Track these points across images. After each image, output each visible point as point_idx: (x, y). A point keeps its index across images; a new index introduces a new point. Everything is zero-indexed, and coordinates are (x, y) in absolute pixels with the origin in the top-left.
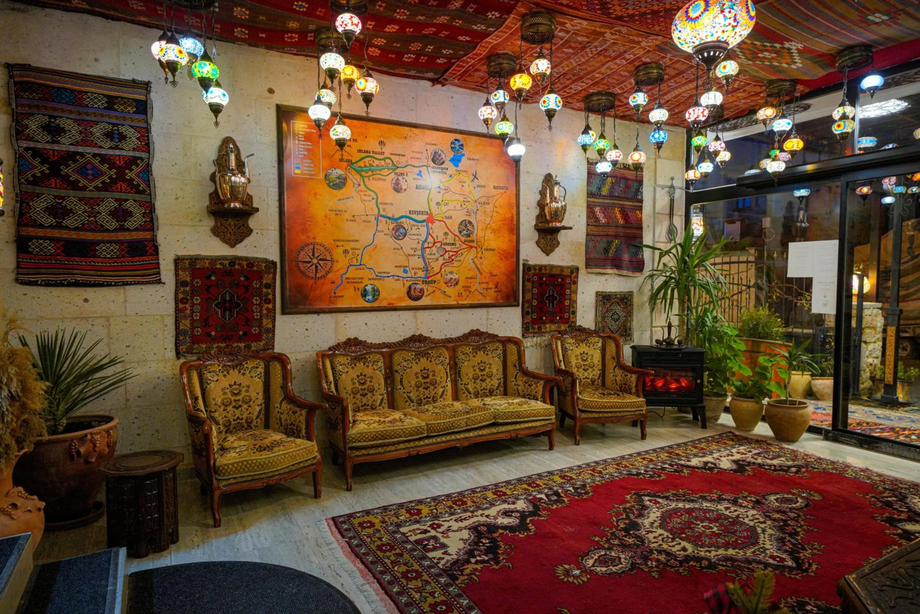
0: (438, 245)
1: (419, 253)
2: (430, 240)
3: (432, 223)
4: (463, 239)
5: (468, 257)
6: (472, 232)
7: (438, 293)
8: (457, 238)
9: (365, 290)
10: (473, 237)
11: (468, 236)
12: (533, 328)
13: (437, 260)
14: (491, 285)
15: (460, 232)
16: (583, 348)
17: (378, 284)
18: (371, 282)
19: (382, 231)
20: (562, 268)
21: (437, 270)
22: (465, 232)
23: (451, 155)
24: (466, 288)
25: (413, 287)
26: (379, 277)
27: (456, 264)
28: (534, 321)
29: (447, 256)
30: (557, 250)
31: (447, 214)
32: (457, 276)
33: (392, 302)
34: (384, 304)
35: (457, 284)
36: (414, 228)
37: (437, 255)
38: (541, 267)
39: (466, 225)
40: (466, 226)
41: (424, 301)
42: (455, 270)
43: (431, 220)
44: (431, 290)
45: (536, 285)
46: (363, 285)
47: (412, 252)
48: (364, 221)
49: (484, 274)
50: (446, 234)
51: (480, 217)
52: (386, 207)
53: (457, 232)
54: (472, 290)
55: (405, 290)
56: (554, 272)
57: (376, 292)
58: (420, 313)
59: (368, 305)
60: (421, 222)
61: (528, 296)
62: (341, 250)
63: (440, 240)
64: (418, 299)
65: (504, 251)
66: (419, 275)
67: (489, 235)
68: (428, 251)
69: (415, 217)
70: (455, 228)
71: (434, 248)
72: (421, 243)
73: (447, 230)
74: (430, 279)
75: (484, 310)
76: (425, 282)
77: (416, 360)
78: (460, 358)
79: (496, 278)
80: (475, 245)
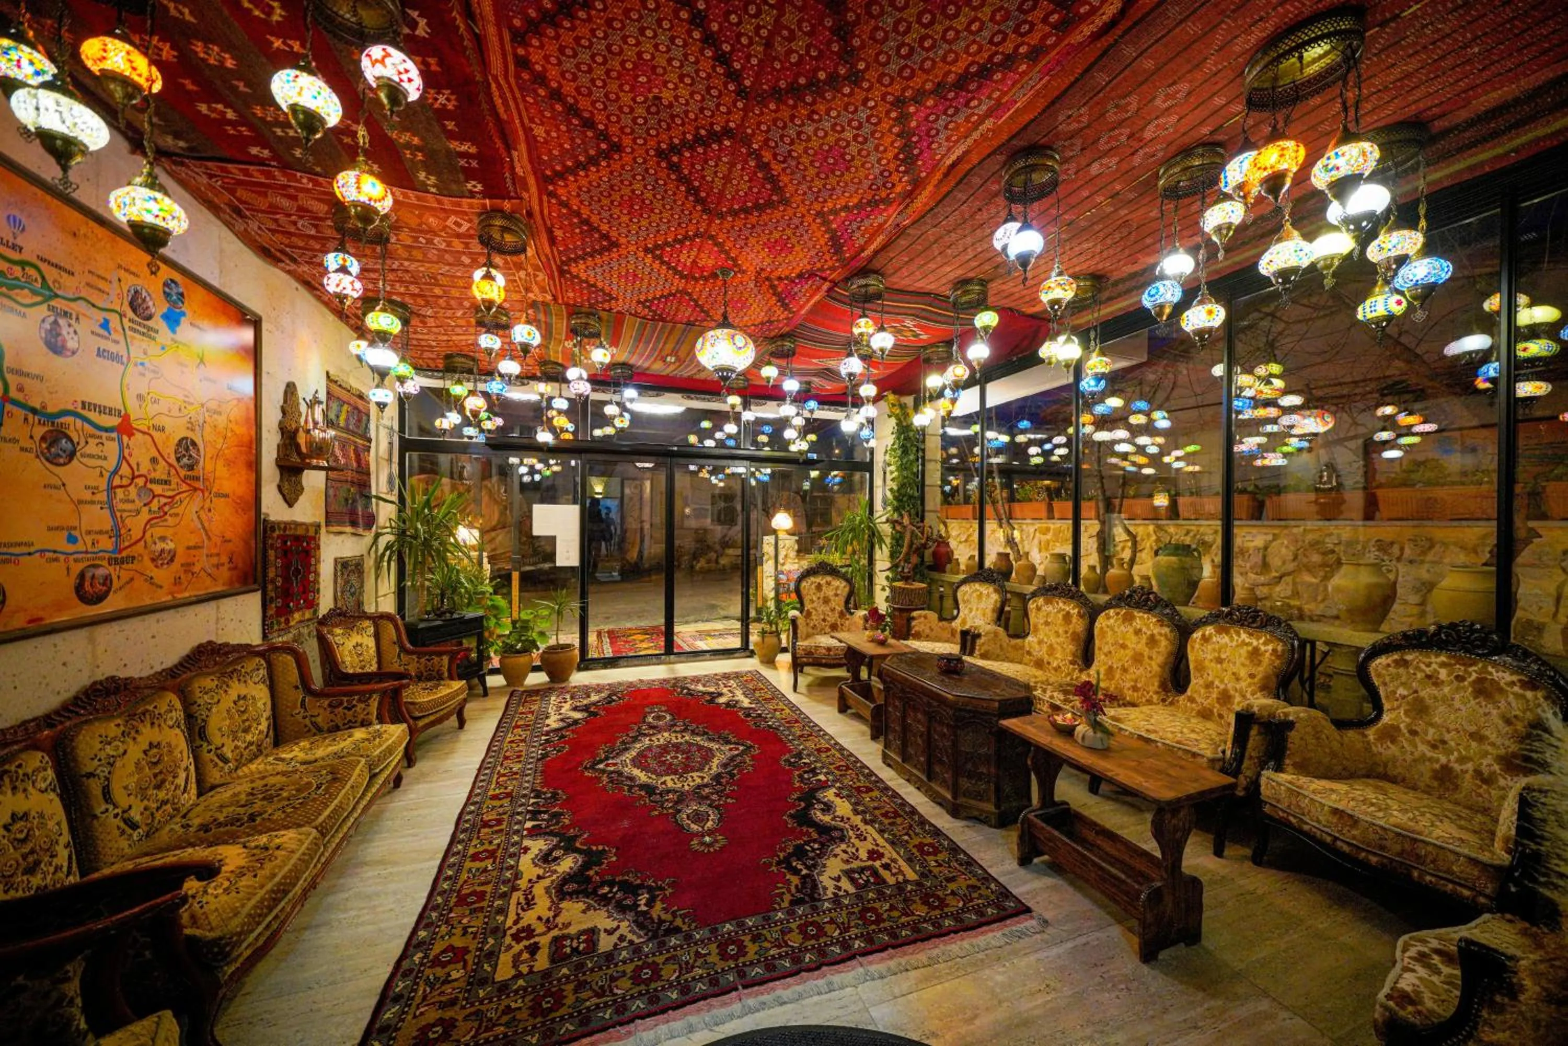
0: (140, 482)
1: (103, 497)
2: (125, 470)
3: (130, 435)
4: (183, 473)
5: (190, 508)
6: (197, 462)
7: (139, 583)
8: (173, 472)
10: (199, 471)
11: (191, 467)
12: (279, 623)
13: (138, 512)
14: (224, 559)
15: (178, 459)
16: (356, 638)
19: (14, 441)
20: (305, 526)
21: (136, 534)
22: (185, 460)
23: (164, 308)
24: (188, 567)
25: (88, 575)
26: (5, 557)
27: (171, 521)
28: (280, 612)
29: (155, 506)
30: (301, 499)
31: (156, 422)
32: (171, 545)
33: (41, 614)
34: (18, 622)
35: (172, 560)
36: (93, 442)
37: (138, 504)
39: (186, 446)
40: (187, 450)
41: (114, 603)
42: (169, 533)
43: (126, 428)
44: (125, 575)
45: (280, 553)
47: (87, 495)
49: (214, 539)
50: (154, 460)
51: (209, 434)
52: (22, 380)
53: (173, 460)
54: (196, 569)
55: (72, 581)
56: (300, 532)
58: (104, 633)
60: (107, 430)
61: (271, 573)
63: (143, 471)
64: (100, 598)
65: (240, 498)
66: (101, 546)
67: (221, 470)
68: (119, 492)
69: (93, 416)
70: (169, 451)
71: (132, 489)
72: (107, 475)
73: (156, 454)
74: (124, 554)
75: (213, 604)
76: (114, 561)
77: (131, 733)
78: (200, 701)
79: (230, 546)
80: (200, 485)
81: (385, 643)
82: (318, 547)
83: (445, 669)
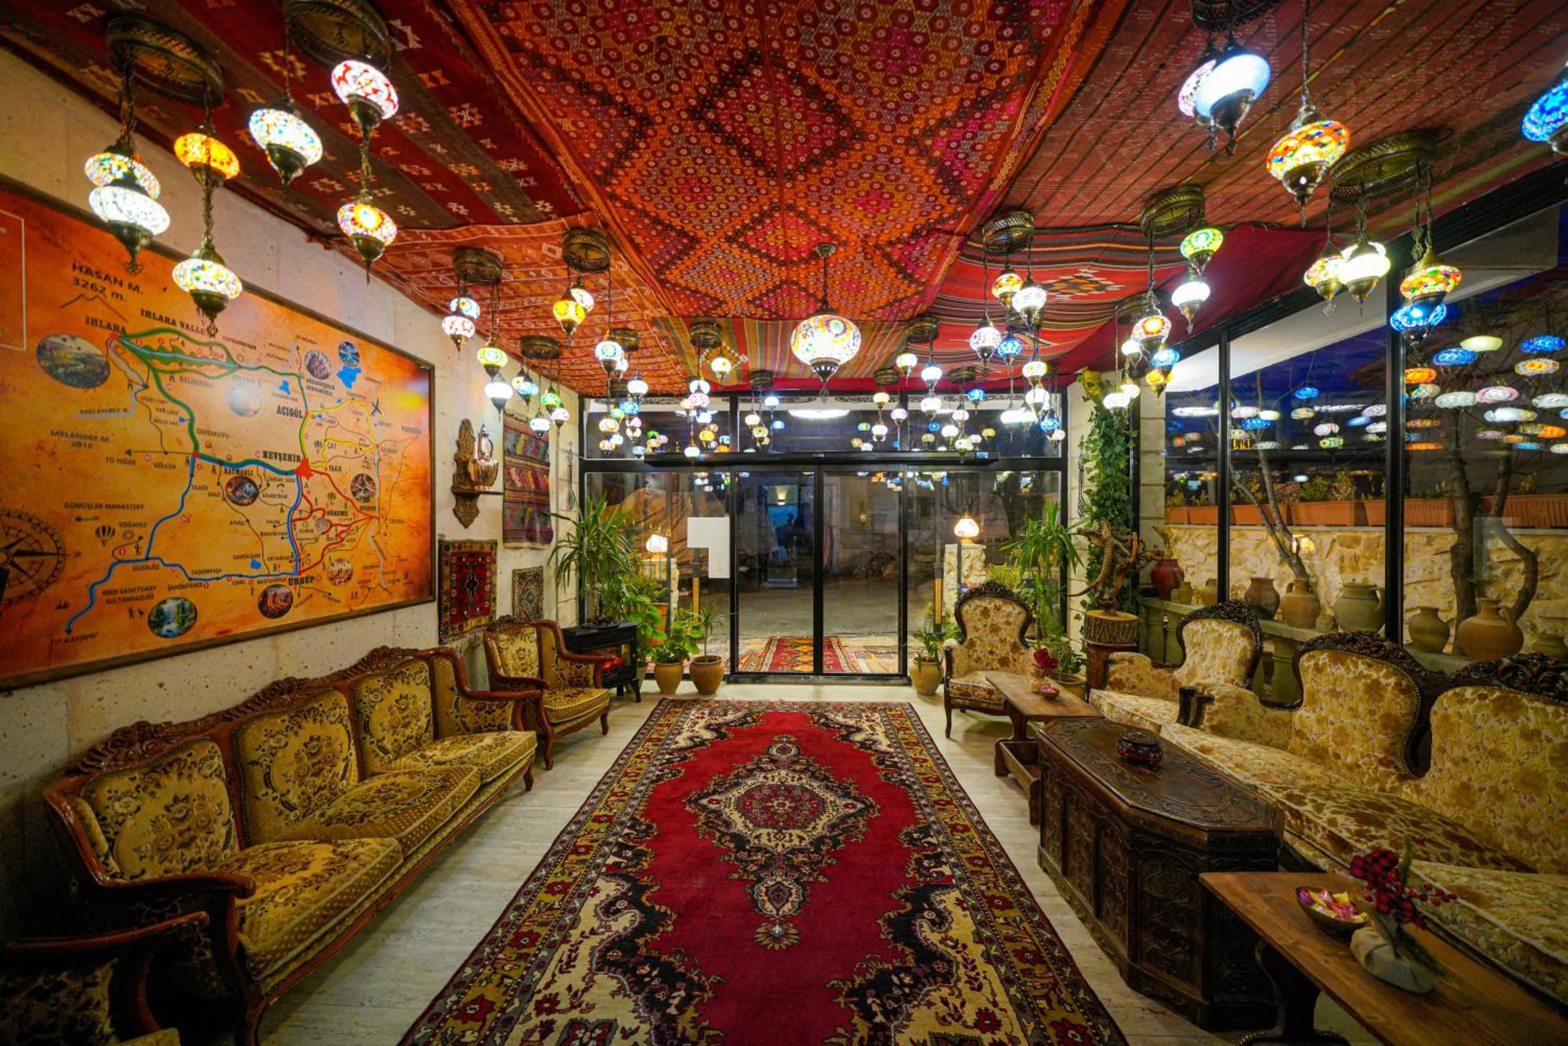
0: (319, 514)
1: (284, 529)
2: (304, 505)
3: (309, 476)
4: (359, 504)
5: (366, 534)
6: (373, 494)
7: (319, 599)
8: (349, 504)
9: (160, 613)
10: (374, 502)
11: (367, 499)
12: (454, 629)
13: (316, 540)
14: (400, 575)
15: (354, 494)
16: (519, 644)
17: (192, 596)
18: (177, 593)
19: (204, 488)
20: (481, 544)
21: (315, 558)
22: (361, 494)
23: (340, 366)
24: (364, 583)
25: (271, 594)
26: (196, 582)
27: (348, 545)
28: (454, 619)
29: (332, 534)
30: (476, 520)
31: (334, 463)
32: (349, 566)
33: (228, 627)
34: (209, 634)
35: (349, 578)
36: (274, 484)
37: (317, 533)
38: (461, 544)
39: (362, 482)
40: (363, 484)
41: (294, 615)
42: (346, 556)
43: (304, 470)
44: (304, 593)
45: (455, 568)
46: (154, 603)
47: (269, 528)
48: (159, 465)
49: (390, 558)
50: (331, 496)
51: (384, 470)
52: (213, 440)
53: (349, 494)
54: (373, 585)
55: (256, 600)
56: (476, 548)
57: (188, 614)
58: (284, 640)
59: (167, 643)
60: (286, 473)
61: (446, 586)
62: (89, 528)
63: (321, 505)
64: (281, 613)
65: (414, 522)
66: (282, 570)
67: (397, 500)
68: (299, 525)
69: (274, 463)
70: (346, 487)
71: (310, 520)
72: (287, 511)
73: (333, 490)
74: (304, 575)
75: (390, 614)
76: (294, 582)
77: (294, 727)
78: (366, 700)
79: (406, 565)
80: (376, 514)
81: (546, 649)
82: (494, 561)
83: (591, 677)
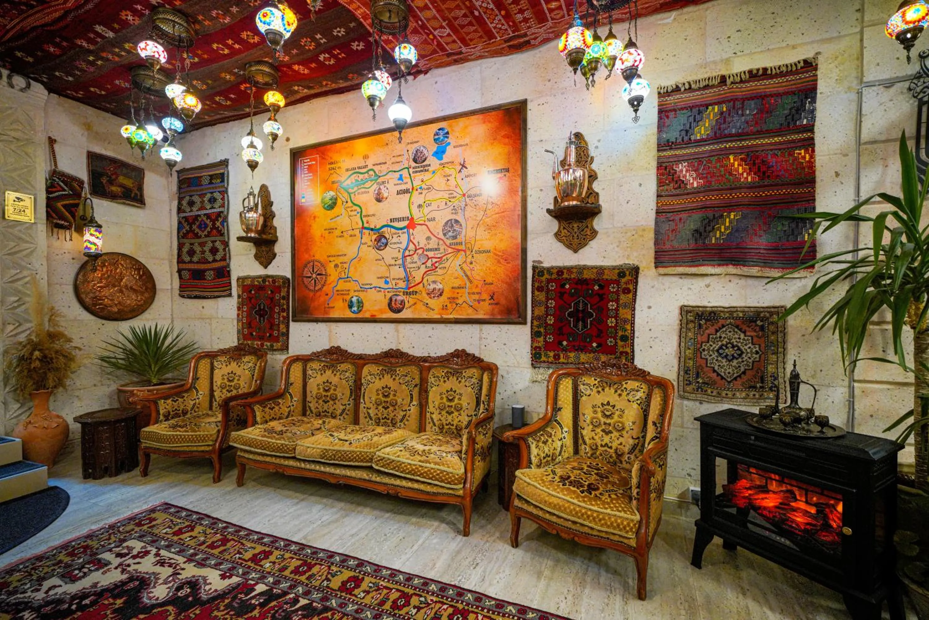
0: (420, 251)
1: (400, 262)
2: (411, 247)
3: (414, 228)
4: (448, 242)
5: (455, 263)
6: (460, 233)
7: (420, 305)
8: (441, 242)
9: (351, 302)
10: (461, 238)
11: (455, 237)
12: (547, 356)
13: (419, 268)
14: (485, 296)
15: (445, 235)
17: (362, 295)
18: (357, 294)
19: (366, 243)
20: (601, 270)
21: (418, 279)
22: (450, 234)
23: (434, 148)
24: (452, 299)
25: (394, 299)
26: (363, 289)
27: (439, 271)
28: (548, 346)
29: (429, 264)
30: (593, 243)
31: (429, 216)
32: (440, 286)
33: (374, 313)
34: (367, 315)
35: (441, 295)
36: (395, 236)
37: (419, 263)
38: (560, 271)
40: (452, 226)
41: (406, 314)
42: (439, 279)
43: (412, 224)
44: (412, 302)
45: (552, 295)
46: (349, 297)
47: (393, 262)
48: (351, 236)
49: (475, 282)
50: (428, 238)
51: (469, 212)
52: (370, 219)
53: (441, 236)
54: (460, 301)
55: (387, 301)
56: (586, 275)
57: (360, 304)
58: (402, 326)
59: (353, 316)
60: (401, 229)
61: (541, 310)
62: (332, 265)
63: (421, 246)
64: (399, 311)
65: (504, 252)
66: (400, 286)
67: (482, 234)
68: (408, 259)
69: (396, 224)
70: (438, 230)
71: (415, 256)
72: (402, 251)
73: (429, 234)
74: (411, 290)
75: (477, 327)
76: (407, 294)
79: (492, 287)
80: (463, 247)
